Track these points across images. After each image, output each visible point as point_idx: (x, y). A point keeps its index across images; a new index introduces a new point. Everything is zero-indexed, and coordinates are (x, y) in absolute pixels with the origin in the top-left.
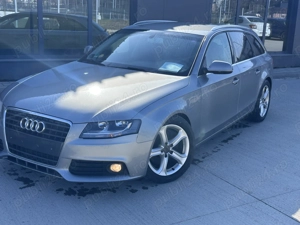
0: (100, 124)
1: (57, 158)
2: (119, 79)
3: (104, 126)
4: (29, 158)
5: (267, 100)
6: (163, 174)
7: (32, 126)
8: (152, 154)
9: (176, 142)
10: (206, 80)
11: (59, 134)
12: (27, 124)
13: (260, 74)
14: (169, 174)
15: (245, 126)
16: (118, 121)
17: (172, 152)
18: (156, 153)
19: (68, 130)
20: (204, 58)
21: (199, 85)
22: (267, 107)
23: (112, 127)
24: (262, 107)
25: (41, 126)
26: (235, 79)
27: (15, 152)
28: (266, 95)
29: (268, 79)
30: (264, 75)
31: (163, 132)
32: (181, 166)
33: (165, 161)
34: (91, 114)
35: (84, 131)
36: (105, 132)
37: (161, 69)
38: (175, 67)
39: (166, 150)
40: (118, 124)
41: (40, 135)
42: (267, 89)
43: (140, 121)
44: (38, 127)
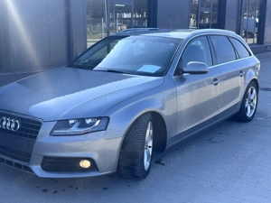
0: (70, 122)
1: (30, 155)
4: (7, 156)
5: (255, 102)
7: (8, 124)
10: (183, 80)
11: (32, 132)
12: (4, 123)
16: (88, 118)
19: (39, 128)
23: (82, 124)
24: (249, 108)
25: (16, 124)
26: (215, 80)
28: (253, 96)
35: (55, 128)
36: (74, 129)
40: (88, 122)
41: (16, 133)
42: (254, 91)
43: (109, 118)
44: (13, 126)
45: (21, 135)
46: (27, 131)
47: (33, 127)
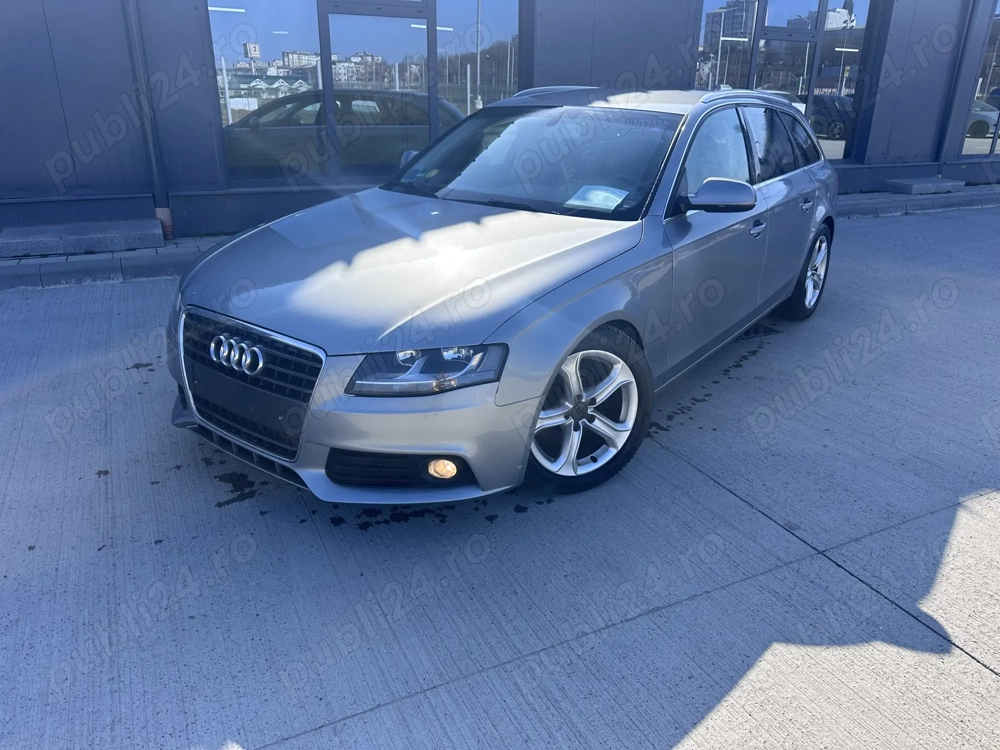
0: (401, 356)
1: (295, 441)
2: (467, 229)
3: (412, 360)
5: (822, 271)
6: (568, 472)
7: (235, 355)
8: (541, 424)
9: (603, 394)
10: (684, 227)
11: (298, 381)
12: (224, 351)
13: (813, 209)
14: (582, 471)
15: (768, 331)
16: (446, 348)
17: (592, 419)
18: (553, 419)
20: (683, 171)
21: (667, 241)
22: (821, 287)
23: (433, 362)
24: (810, 285)
25: (254, 356)
26: (757, 223)
27: (209, 418)
28: (820, 259)
29: (828, 221)
30: (821, 212)
31: (571, 369)
32: (613, 452)
33: (575, 439)
34: (375, 330)
35: (360, 373)
37: (573, 202)
38: (606, 198)
39: (579, 412)
40: (448, 355)
41: (254, 381)
42: (824, 245)
43: (505, 348)
44: (247, 360)
45: (268, 386)
46: (283, 377)
47: (299, 367)
